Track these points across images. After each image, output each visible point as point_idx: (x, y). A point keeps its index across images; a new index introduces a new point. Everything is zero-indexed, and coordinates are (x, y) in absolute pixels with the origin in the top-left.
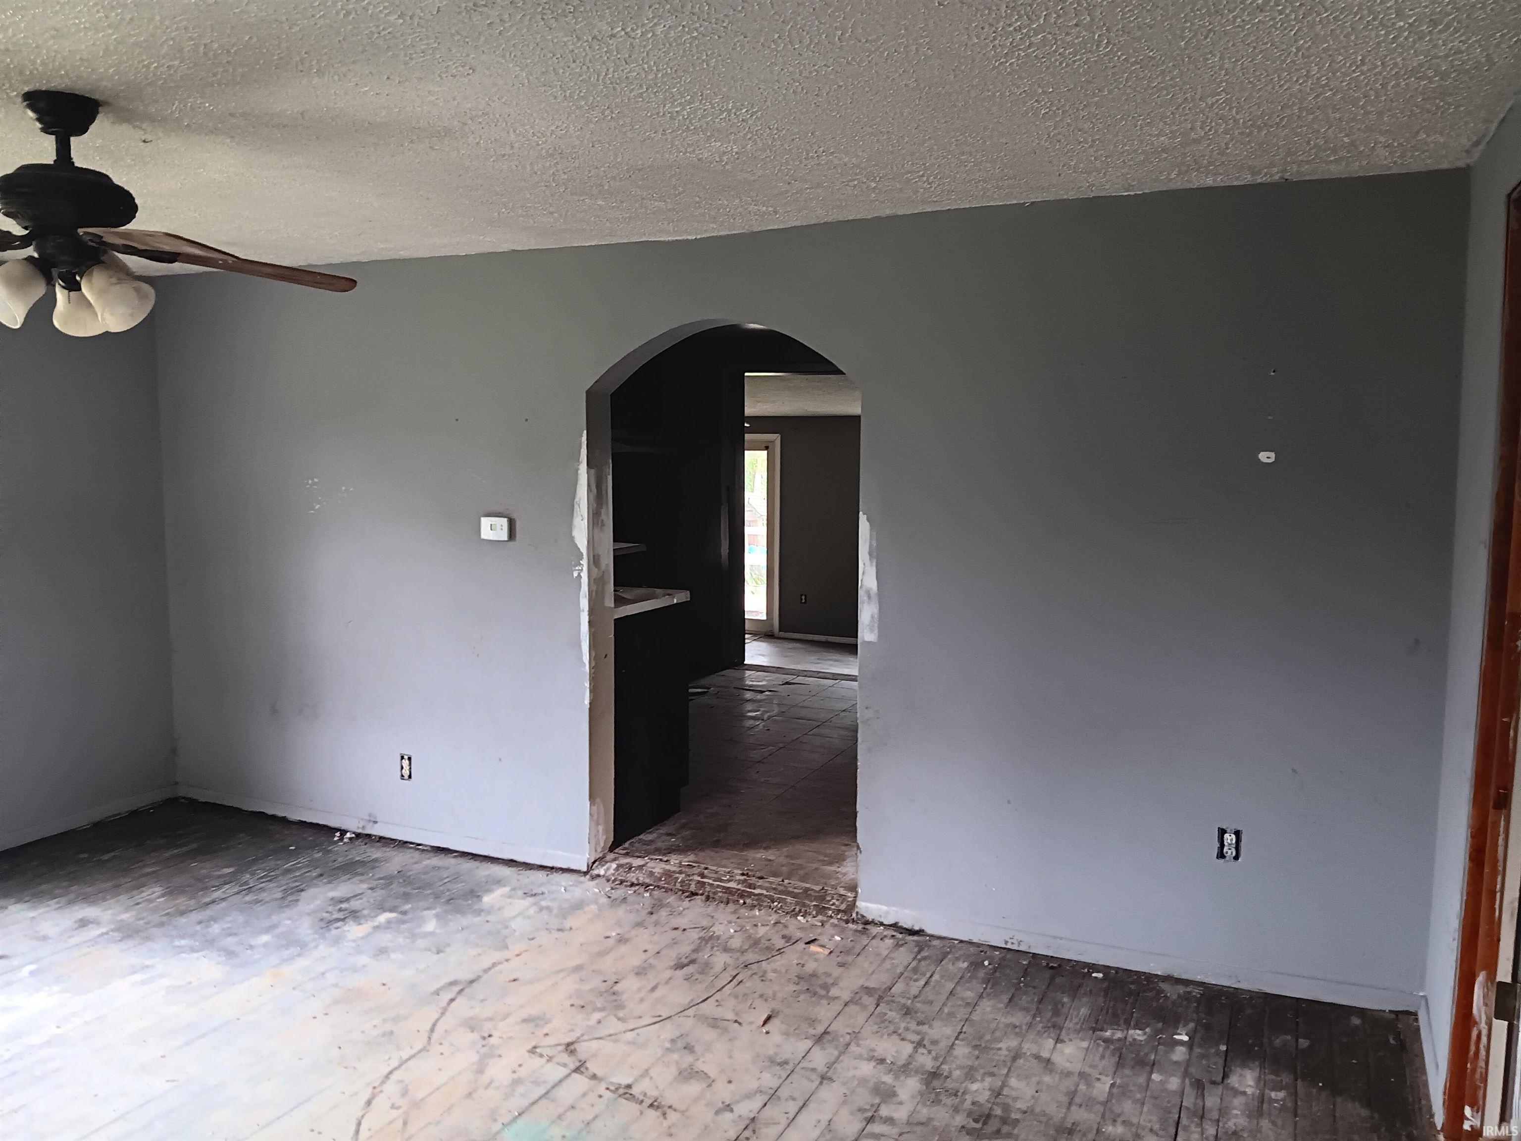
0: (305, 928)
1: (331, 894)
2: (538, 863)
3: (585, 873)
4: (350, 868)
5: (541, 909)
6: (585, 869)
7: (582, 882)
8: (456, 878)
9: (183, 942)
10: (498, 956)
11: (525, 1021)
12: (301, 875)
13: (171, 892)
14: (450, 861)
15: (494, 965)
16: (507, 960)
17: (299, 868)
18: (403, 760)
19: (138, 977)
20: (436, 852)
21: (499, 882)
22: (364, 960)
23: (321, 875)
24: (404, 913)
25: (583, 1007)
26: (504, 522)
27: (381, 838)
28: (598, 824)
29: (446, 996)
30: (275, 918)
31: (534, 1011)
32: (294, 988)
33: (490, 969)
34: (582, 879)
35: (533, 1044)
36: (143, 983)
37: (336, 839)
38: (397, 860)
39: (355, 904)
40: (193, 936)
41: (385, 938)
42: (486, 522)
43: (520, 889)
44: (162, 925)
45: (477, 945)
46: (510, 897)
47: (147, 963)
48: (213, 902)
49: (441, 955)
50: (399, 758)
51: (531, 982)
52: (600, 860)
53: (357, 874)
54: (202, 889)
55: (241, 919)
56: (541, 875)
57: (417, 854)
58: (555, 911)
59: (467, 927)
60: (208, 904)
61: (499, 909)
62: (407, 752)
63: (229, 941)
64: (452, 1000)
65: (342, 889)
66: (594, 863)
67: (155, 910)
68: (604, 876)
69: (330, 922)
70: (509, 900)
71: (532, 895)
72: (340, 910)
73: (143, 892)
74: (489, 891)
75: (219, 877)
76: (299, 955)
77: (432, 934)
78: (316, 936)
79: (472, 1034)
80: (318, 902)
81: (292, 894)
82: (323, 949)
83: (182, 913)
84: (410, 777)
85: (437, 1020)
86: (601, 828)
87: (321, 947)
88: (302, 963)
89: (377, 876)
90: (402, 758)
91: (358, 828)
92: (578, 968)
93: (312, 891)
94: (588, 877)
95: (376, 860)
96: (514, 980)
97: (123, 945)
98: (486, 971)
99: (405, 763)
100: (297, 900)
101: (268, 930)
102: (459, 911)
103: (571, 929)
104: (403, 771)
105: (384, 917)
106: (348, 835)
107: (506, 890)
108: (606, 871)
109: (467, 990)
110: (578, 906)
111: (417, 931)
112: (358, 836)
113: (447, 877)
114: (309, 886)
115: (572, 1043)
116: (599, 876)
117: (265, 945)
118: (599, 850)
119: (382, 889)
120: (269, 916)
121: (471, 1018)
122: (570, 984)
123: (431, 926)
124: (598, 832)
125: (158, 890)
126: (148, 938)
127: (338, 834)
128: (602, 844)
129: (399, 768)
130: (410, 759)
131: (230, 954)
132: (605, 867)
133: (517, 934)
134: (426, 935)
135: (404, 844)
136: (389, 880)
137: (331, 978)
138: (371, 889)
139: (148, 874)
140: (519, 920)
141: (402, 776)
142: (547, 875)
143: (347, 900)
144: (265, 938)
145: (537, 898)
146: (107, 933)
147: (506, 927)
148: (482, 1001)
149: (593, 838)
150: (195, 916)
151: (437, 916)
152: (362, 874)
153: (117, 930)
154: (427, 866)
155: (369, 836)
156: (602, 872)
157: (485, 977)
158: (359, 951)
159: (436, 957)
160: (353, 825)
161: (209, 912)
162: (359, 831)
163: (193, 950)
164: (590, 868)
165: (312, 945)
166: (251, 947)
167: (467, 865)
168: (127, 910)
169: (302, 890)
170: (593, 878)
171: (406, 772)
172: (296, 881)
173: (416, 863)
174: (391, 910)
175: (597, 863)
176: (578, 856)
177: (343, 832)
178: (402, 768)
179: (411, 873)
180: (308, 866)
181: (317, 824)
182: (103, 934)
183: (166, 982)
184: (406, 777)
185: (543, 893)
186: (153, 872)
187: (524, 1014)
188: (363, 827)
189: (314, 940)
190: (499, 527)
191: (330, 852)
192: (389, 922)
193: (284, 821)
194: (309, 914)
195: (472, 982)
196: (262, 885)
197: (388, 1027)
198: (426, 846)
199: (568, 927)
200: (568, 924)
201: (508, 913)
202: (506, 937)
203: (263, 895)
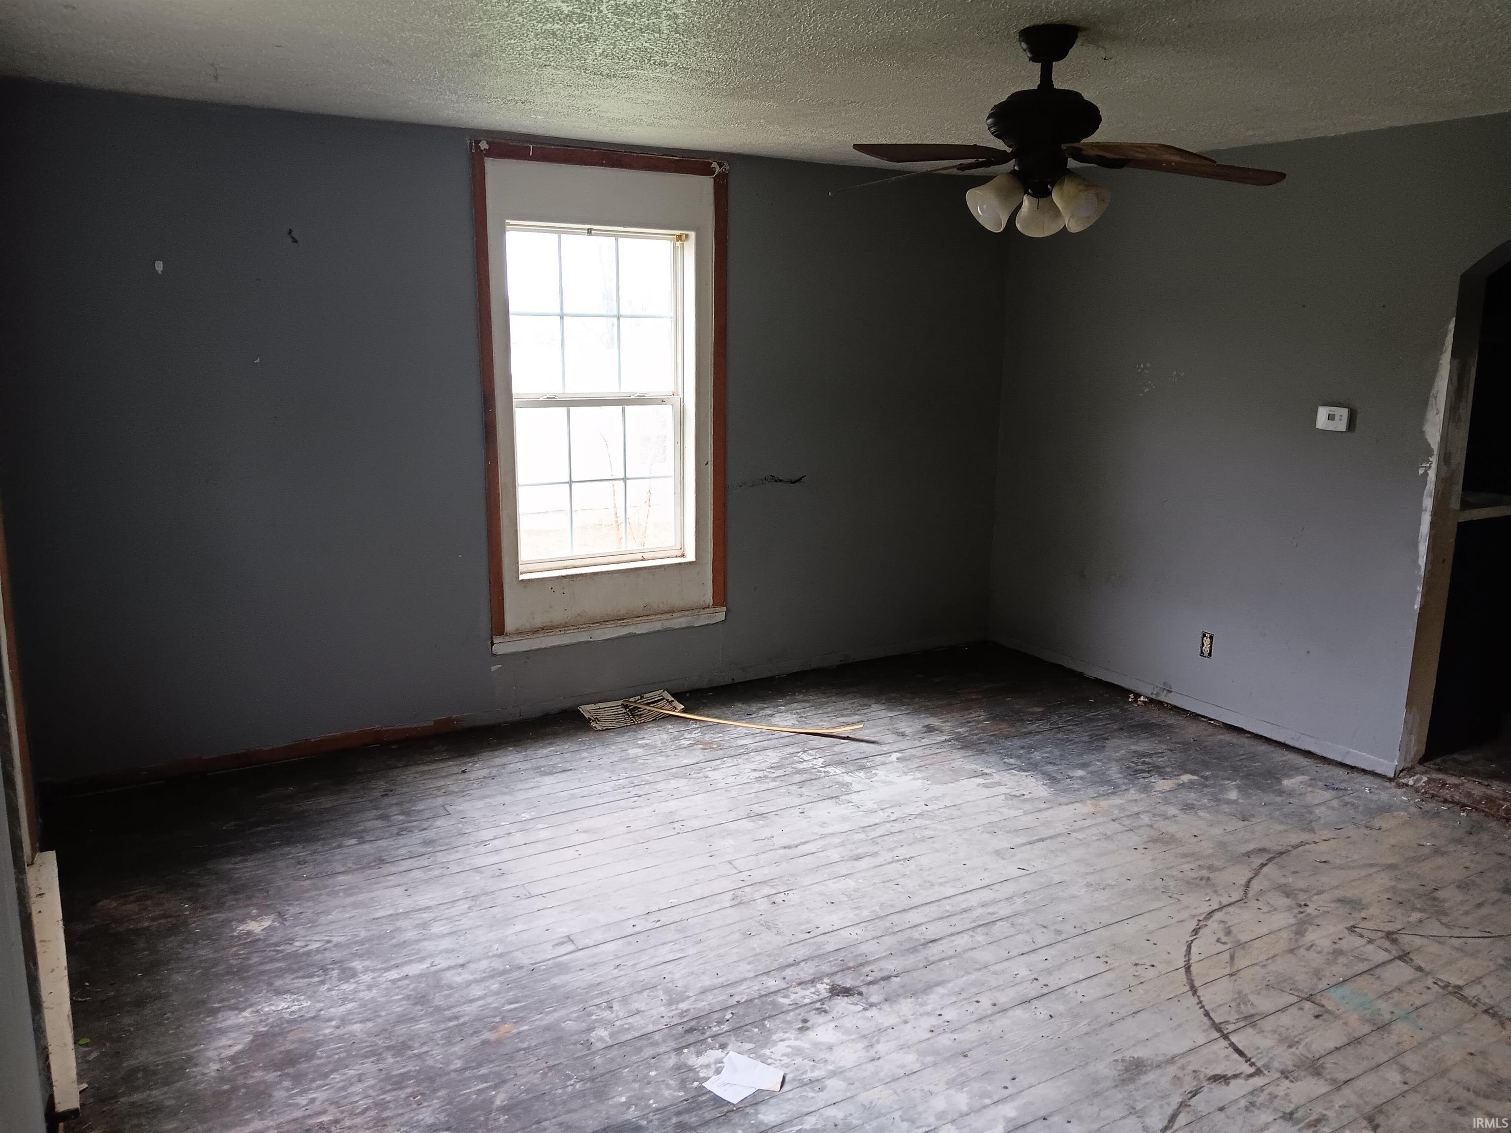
0: (1114, 772)
1: (1134, 748)
2: (1339, 759)
3: (1390, 780)
4: (1146, 728)
5: (1346, 804)
6: (1392, 776)
7: (1387, 788)
8: (1253, 757)
9: (1012, 761)
10: (1305, 837)
11: (1341, 901)
12: (1103, 726)
13: (994, 718)
14: (1244, 740)
15: (1302, 844)
16: (1315, 842)
17: (1101, 719)
18: (1205, 638)
19: (980, 780)
20: (1228, 729)
21: (1297, 770)
22: (1172, 811)
23: (1122, 729)
24: (1206, 778)
25: (1401, 903)
26: (1344, 413)
27: (1173, 707)
28: (1411, 733)
29: (1257, 861)
30: (1086, 758)
31: (1349, 894)
32: (1113, 820)
33: (1298, 846)
34: (1387, 784)
35: (1352, 923)
36: (985, 786)
37: (1130, 700)
38: (1192, 730)
39: (1159, 761)
40: (1019, 757)
41: (1192, 797)
42: (1323, 413)
43: (1321, 781)
44: (991, 743)
45: (1282, 823)
46: (1310, 785)
47: (986, 771)
48: (1030, 733)
49: (1246, 823)
50: (1201, 636)
51: (1341, 868)
52: (1409, 771)
53: (1154, 735)
54: (1018, 721)
55: (1057, 753)
56: (1341, 773)
57: (1210, 730)
58: (1361, 809)
59: (1270, 804)
60: (1026, 734)
61: (1301, 794)
62: (1209, 631)
63: (1050, 768)
64: (1263, 865)
65: (1143, 746)
66: (1401, 771)
67: (984, 730)
68: (1412, 786)
69: (1137, 772)
70: (1310, 789)
71: (1333, 789)
72: (1144, 763)
73: (971, 713)
74: (1291, 777)
75: (1033, 713)
76: (1113, 793)
77: (1235, 802)
78: (1126, 781)
79: (1286, 899)
80: (1123, 752)
81: (1098, 740)
82: (1133, 794)
83: (1006, 737)
84: (1210, 654)
85: (1252, 878)
86: (1413, 738)
87: (1132, 791)
88: (1117, 801)
89: (1173, 740)
90: (1204, 636)
91: (1152, 694)
92: (1391, 867)
93: (1116, 742)
94: (1393, 784)
95: (1170, 726)
96: (1325, 862)
97: (962, 753)
98: (1295, 847)
99: (1207, 641)
100: (1104, 747)
101: (1083, 766)
102: (1258, 786)
103: (1380, 829)
104: (1204, 648)
105: (1186, 778)
106: (1142, 698)
107: (1306, 778)
108: (1416, 782)
109: (1276, 860)
110: (1384, 809)
111: (1221, 796)
112: (1151, 701)
113: (1242, 755)
114: (1113, 737)
115: (1393, 933)
116: (1407, 785)
117: (1081, 778)
118: (1409, 760)
119: (1181, 752)
120: (1081, 755)
121: (1285, 885)
122: (1384, 880)
123: (1233, 795)
124: (1411, 741)
125: (983, 715)
126: (982, 752)
127: (1132, 696)
128: (1412, 754)
129: (1200, 645)
130: (1211, 638)
131: (1053, 780)
132: (1415, 778)
133: (1322, 821)
134: (1229, 802)
135: (1196, 716)
136: (1186, 746)
137: (1145, 819)
138: (1171, 750)
139: (973, 700)
140: (1323, 808)
141: (1202, 652)
142: (1348, 773)
143: (1150, 755)
144: (1080, 773)
145: (1341, 793)
146: (949, 741)
147: (1311, 813)
148: (1294, 872)
149: (1404, 747)
150: (1017, 742)
151: (1238, 787)
152: (1160, 736)
153: (957, 739)
154: (1221, 741)
155: (1161, 703)
156: (1411, 783)
157: (1294, 852)
158: (1166, 801)
159: (1242, 824)
160: (1147, 690)
161: (1028, 741)
162: (1154, 697)
163: (1021, 769)
164: (1397, 775)
165: (1124, 787)
166: (1071, 778)
167: (1263, 748)
168: (962, 725)
169: (1107, 739)
170: (1399, 786)
171: (1206, 649)
172: (1099, 730)
173: (1210, 736)
174: (1192, 773)
175: (1405, 772)
176: (1386, 762)
177: (1137, 695)
178: (1203, 645)
179: (1207, 743)
180: (1107, 718)
181: (1113, 684)
182: (946, 741)
183: (1003, 789)
184: (1206, 654)
185: (1345, 789)
186: (977, 699)
187: (1338, 894)
188: (1157, 694)
189: (1124, 784)
190: (1337, 418)
191: (1126, 710)
192: (1192, 782)
193: (1081, 676)
194: (1116, 761)
195: (1281, 854)
196: (1069, 727)
197: (1204, 873)
198: (1218, 722)
199: (1377, 826)
200: (1377, 823)
201: (1310, 799)
202: (1311, 821)
203: (1072, 736)
